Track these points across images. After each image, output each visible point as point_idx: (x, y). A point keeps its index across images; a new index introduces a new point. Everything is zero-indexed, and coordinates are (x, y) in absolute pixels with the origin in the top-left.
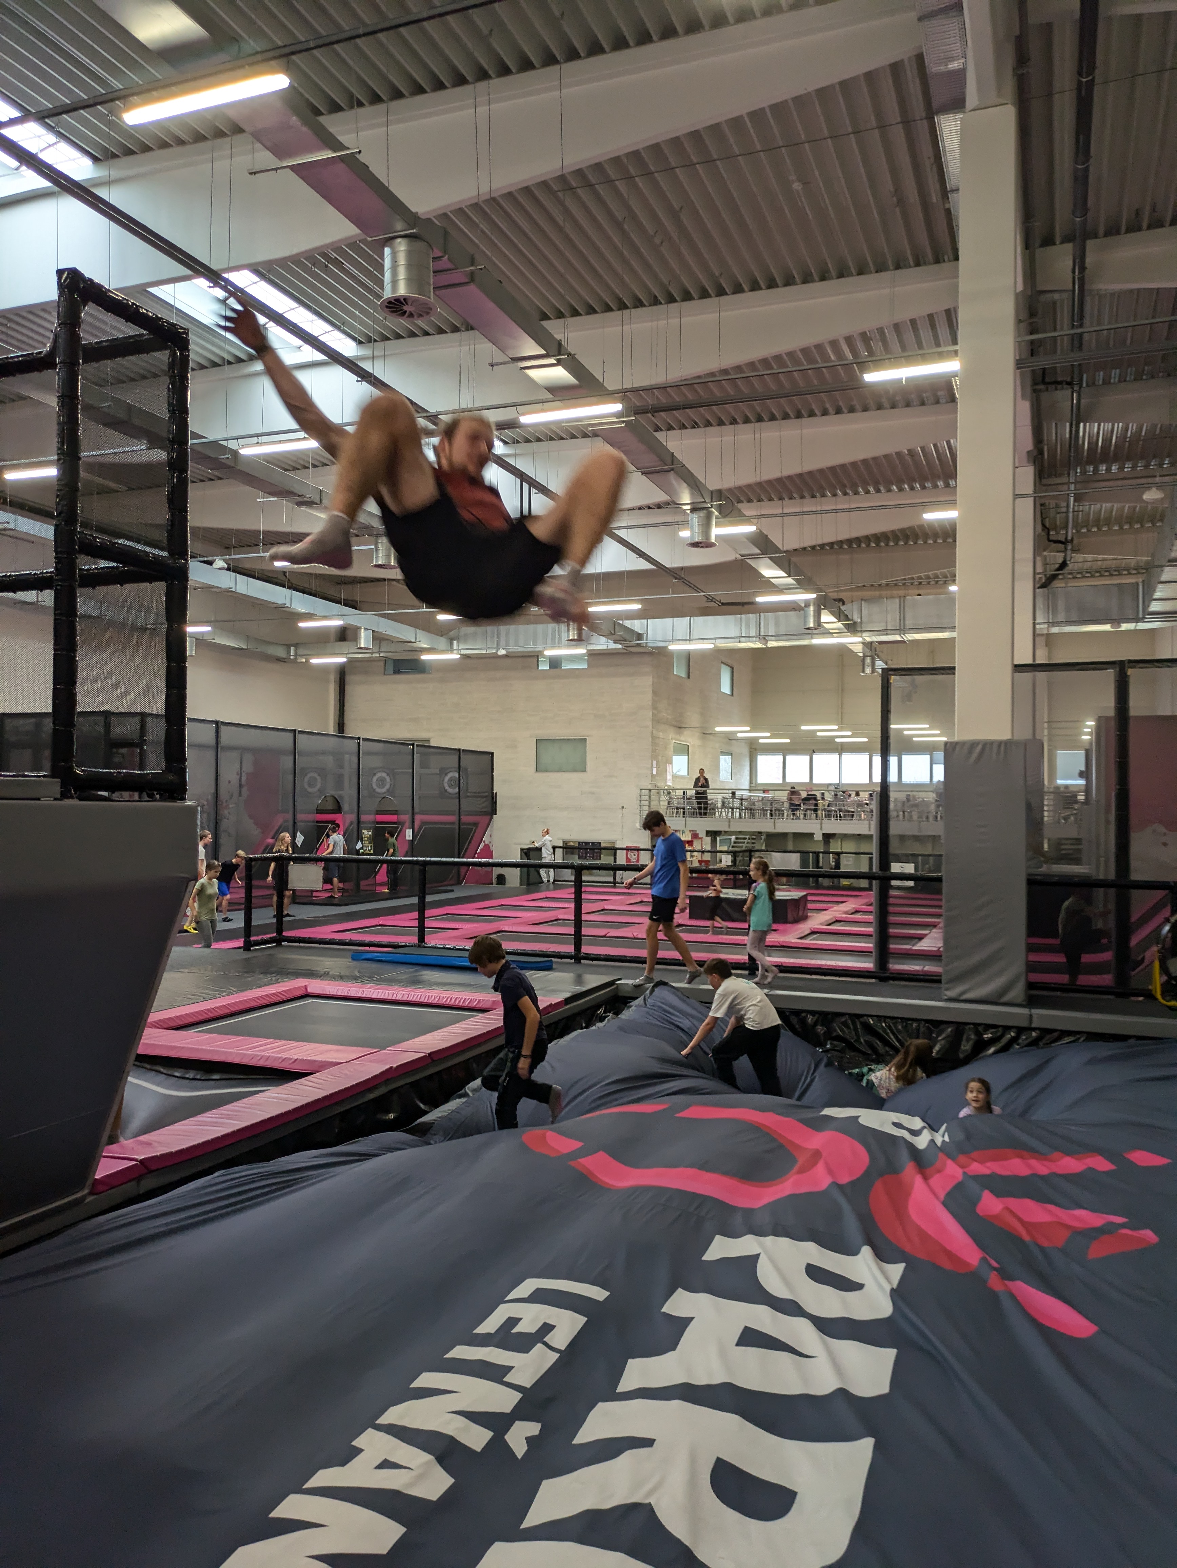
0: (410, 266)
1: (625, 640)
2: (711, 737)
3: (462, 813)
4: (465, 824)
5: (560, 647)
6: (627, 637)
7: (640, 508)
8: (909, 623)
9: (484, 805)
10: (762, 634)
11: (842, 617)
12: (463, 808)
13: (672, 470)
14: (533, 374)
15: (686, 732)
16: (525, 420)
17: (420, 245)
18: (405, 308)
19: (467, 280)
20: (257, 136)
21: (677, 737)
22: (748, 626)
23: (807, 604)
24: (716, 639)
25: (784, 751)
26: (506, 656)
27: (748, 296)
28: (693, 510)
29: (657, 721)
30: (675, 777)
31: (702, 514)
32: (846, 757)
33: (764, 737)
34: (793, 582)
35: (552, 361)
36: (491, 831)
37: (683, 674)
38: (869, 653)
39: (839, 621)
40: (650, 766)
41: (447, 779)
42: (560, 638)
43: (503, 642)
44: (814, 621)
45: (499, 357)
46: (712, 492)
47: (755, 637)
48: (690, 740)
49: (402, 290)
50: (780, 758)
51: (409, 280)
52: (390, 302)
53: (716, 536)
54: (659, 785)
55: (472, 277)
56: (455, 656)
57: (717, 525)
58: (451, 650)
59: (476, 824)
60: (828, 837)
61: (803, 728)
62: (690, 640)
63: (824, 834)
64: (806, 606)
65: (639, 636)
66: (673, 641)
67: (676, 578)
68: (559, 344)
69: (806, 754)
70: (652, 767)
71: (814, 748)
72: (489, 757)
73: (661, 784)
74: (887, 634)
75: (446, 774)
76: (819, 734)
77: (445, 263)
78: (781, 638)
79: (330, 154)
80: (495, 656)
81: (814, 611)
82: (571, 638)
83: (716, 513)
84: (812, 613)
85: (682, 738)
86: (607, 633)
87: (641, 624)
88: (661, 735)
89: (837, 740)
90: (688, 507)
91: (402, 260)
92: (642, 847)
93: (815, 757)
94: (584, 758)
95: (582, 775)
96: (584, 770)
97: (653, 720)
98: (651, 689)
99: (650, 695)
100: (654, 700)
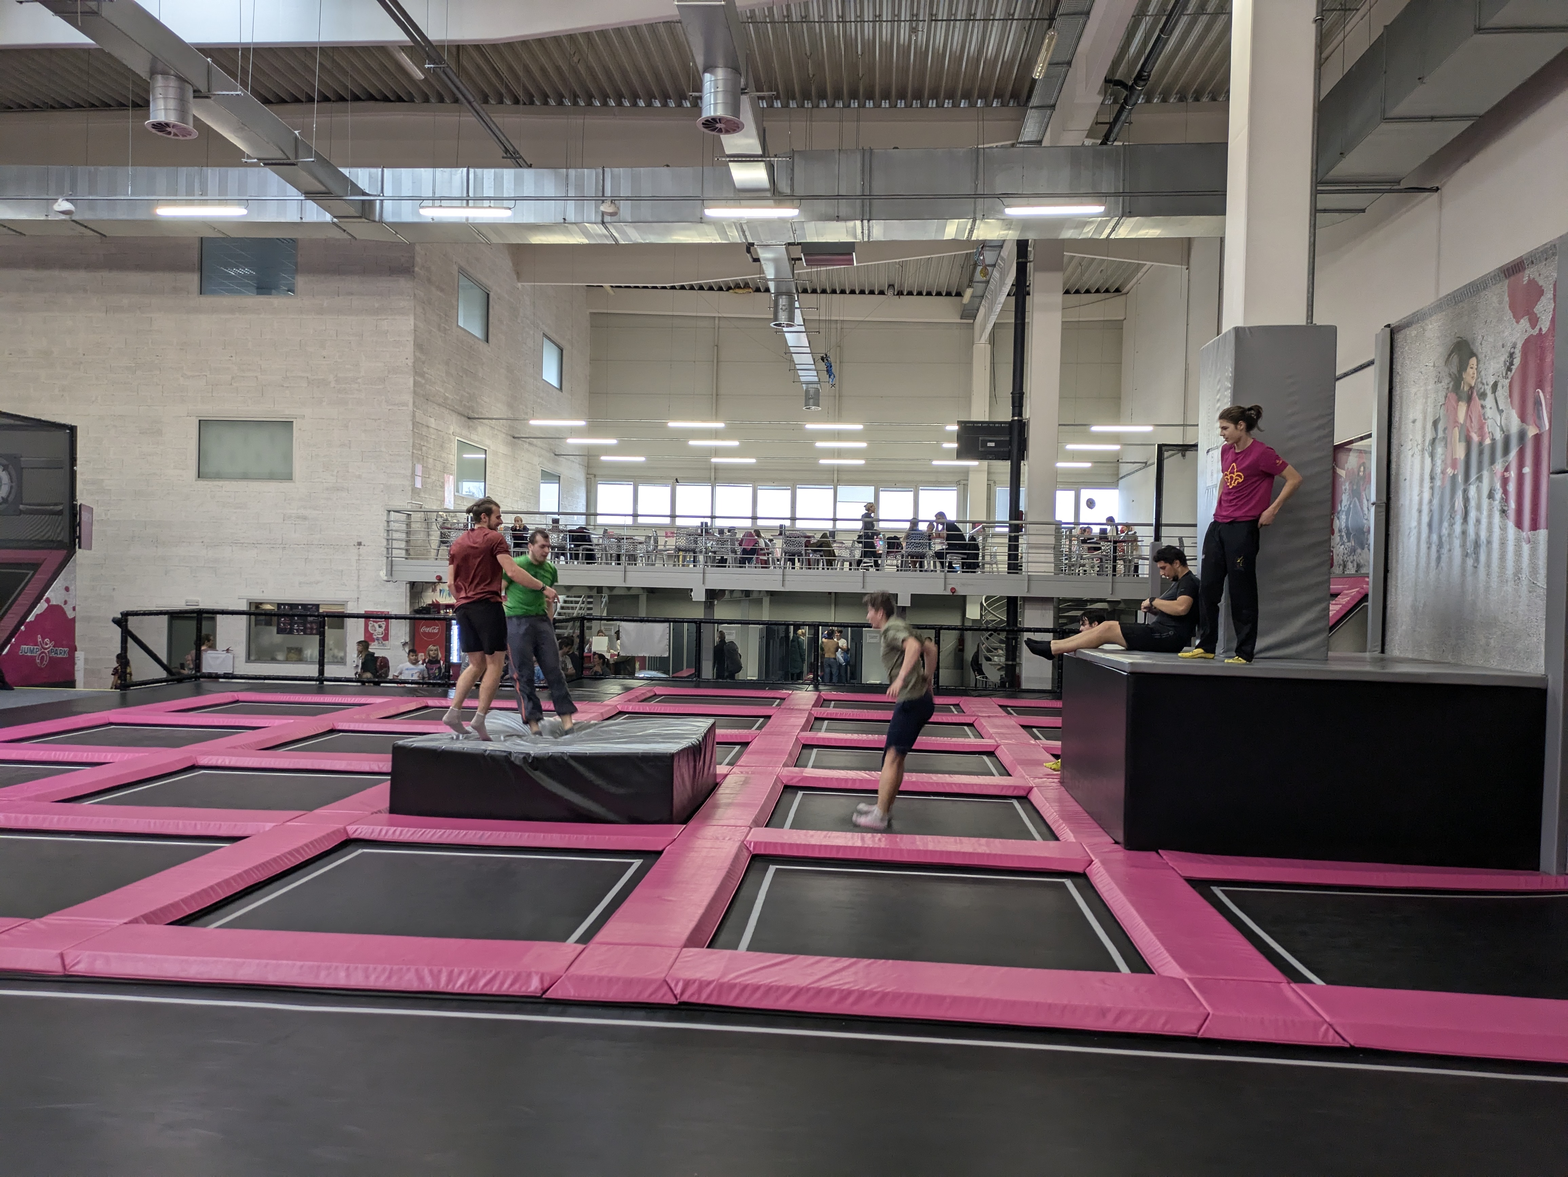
9: (45, 527)
15: (481, 428)
21: (465, 432)
22: (580, 186)
25: (633, 478)
29: (423, 396)
36: (71, 578)
37: (477, 331)
40: (410, 475)
48: (488, 442)
50: (629, 490)
54: (426, 507)
59: (35, 566)
60: (713, 595)
61: (672, 426)
62: (464, 203)
63: (706, 590)
69: (666, 484)
70: (413, 475)
71: (677, 475)
73: (431, 508)
76: (691, 441)
85: (474, 437)
88: (432, 422)
89: (714, 457)
92: (394, 612)
93: (680, 489)
94: (288, 457)
95: (284, 486)
96: (289, 477)
97: (415, 392)
98: (411, 338)
99: (410, 348)
100: (416, 360)
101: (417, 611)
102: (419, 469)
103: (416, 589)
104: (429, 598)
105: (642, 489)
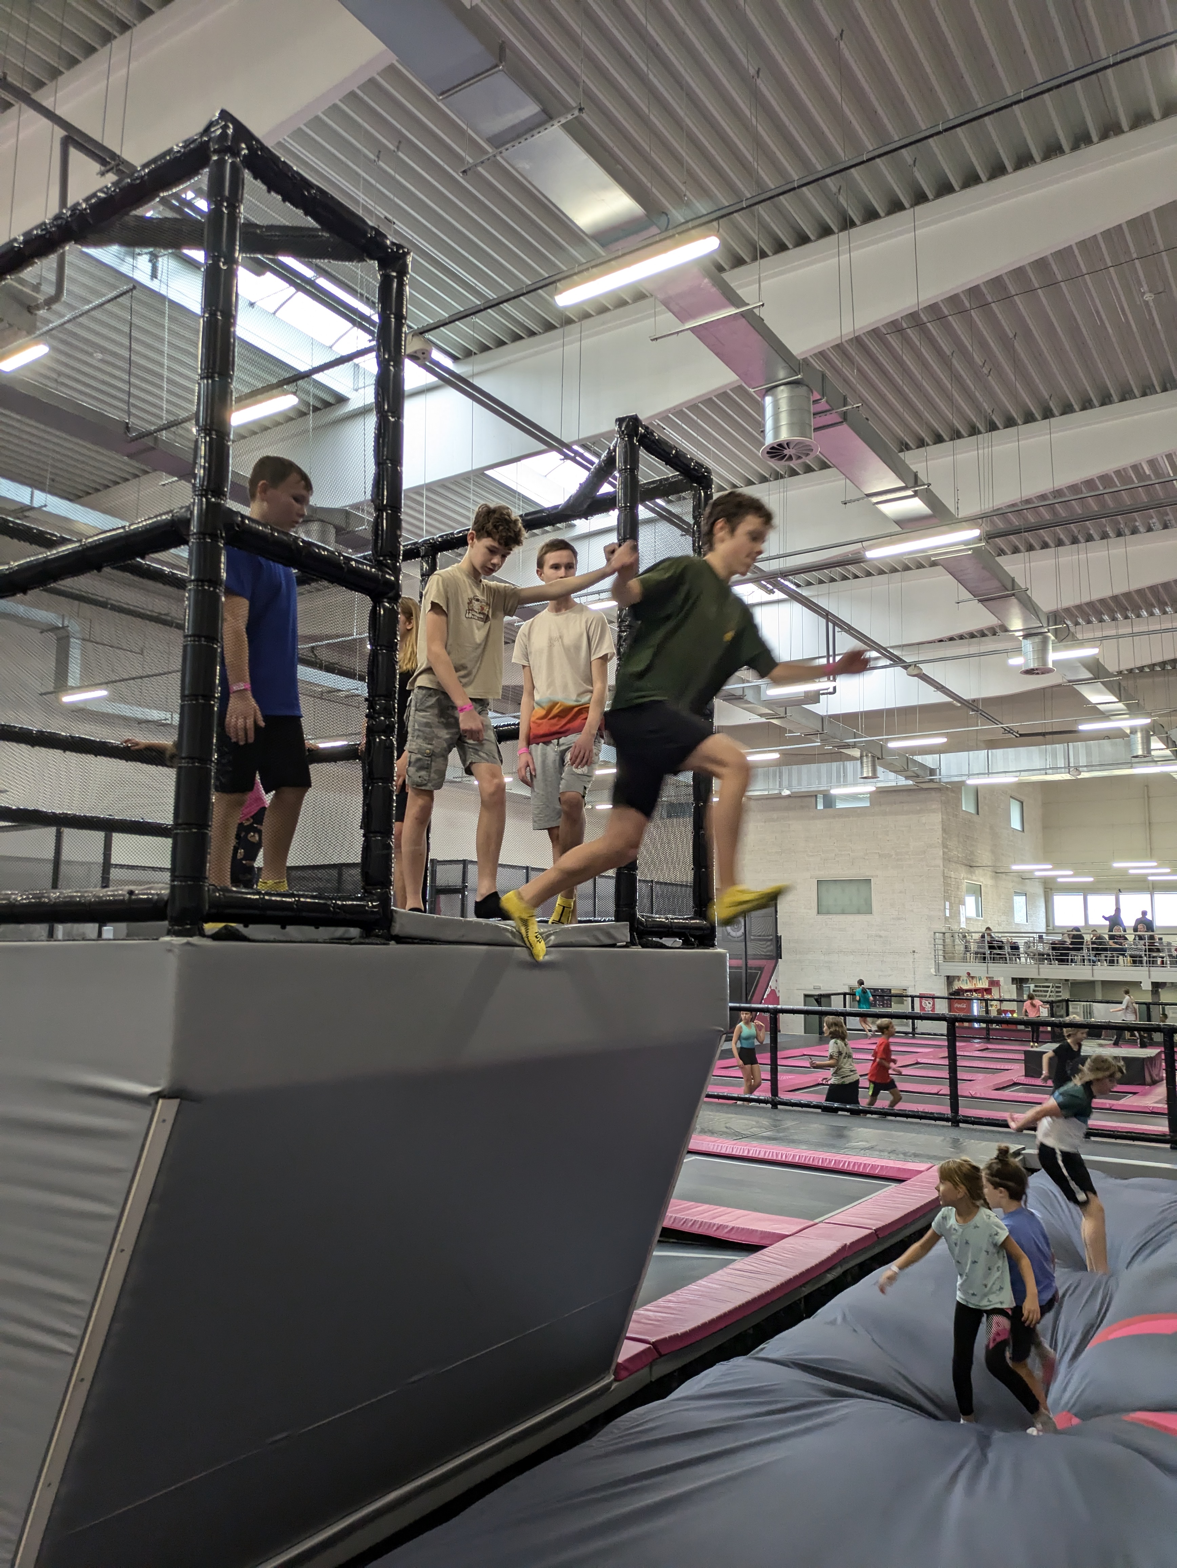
0: (792, 412)
1: (918, 776)
2: (1004, 876)
3: (748, 957)
4: (751, 968)
5: (846, 784)
6: (920, 773)
7: (941, 641)
9: (769, 948)
10: (1072, 765)
11: (1170, 744)
12: (749, 952)
13: (1013, 595)
14: (886, 508)
15: (978, 871)
16: (870, 554)
17: (802, 390)
18: (786, 452)
19: (841, 420)
20: (666, 304)
21: (969, 876)
22: (1055, 756)
23: (1134, 731)
24: (1020, 771)
25: (1085, 890)
26: (789, 796)
27: (1078, 416)
29: (947, 859)
30: (968, 919)
31: (1037, 639)
32: (1158, 897)
33: (1065, 875)
34: (1123, 707)
35: (910, 492)
36: (777, 976)
37: (972, 810)
39: (1168, 748)
40: (942, 908)
42: (845, 776)
43: (785, 783)
44: (1143, 748)
45: (853, 494)
46: (1048, 616)
47: (1065, 768)
48: (981, 879)
49: (784, 435)
50: (1080, 898)
51: (791, 425)
52: (773, 448)
53: (1054, 662)
54: (953, 927)
55: (845, 417)
57: (1055, 649)
59: (761, 969)
60: (1157, 986)
61: (1116, 865)
62: (989, 773)
63: (1152, 983)
64: (1131, 733)
65: (932, 772)
66: (969, 775)
67: (973, 710)
68: (916, 476)
69: (1111, 894)
70: (945, 908)
71: (1119, 886)
73: (955, 927)
76: (1131, 871)
77: (823, 405)
78: (1093, 768)
79: (733, 311)
80: (779, 797)
81: (1142, 737)
82: (865, 775)
83: (1053, 638)
84: (1140, 740)
85: (974, 878)
86: (899, 769)
87: (933, 759)
88: (952, 874)
89: (1150, 878)
90: (1021, 633)
91: (784, 406)
92: (937, 994)
94: (869, 900)
95: (868, 917)
96: (869, 912)
97: (944, 858)
98: (940, 826)
99: (940, 832)
100: (943, 838)
101: (951, 994)
102: (947, 904)
103: (950, 980)
104: (957, 985)
105: (1090, 898)
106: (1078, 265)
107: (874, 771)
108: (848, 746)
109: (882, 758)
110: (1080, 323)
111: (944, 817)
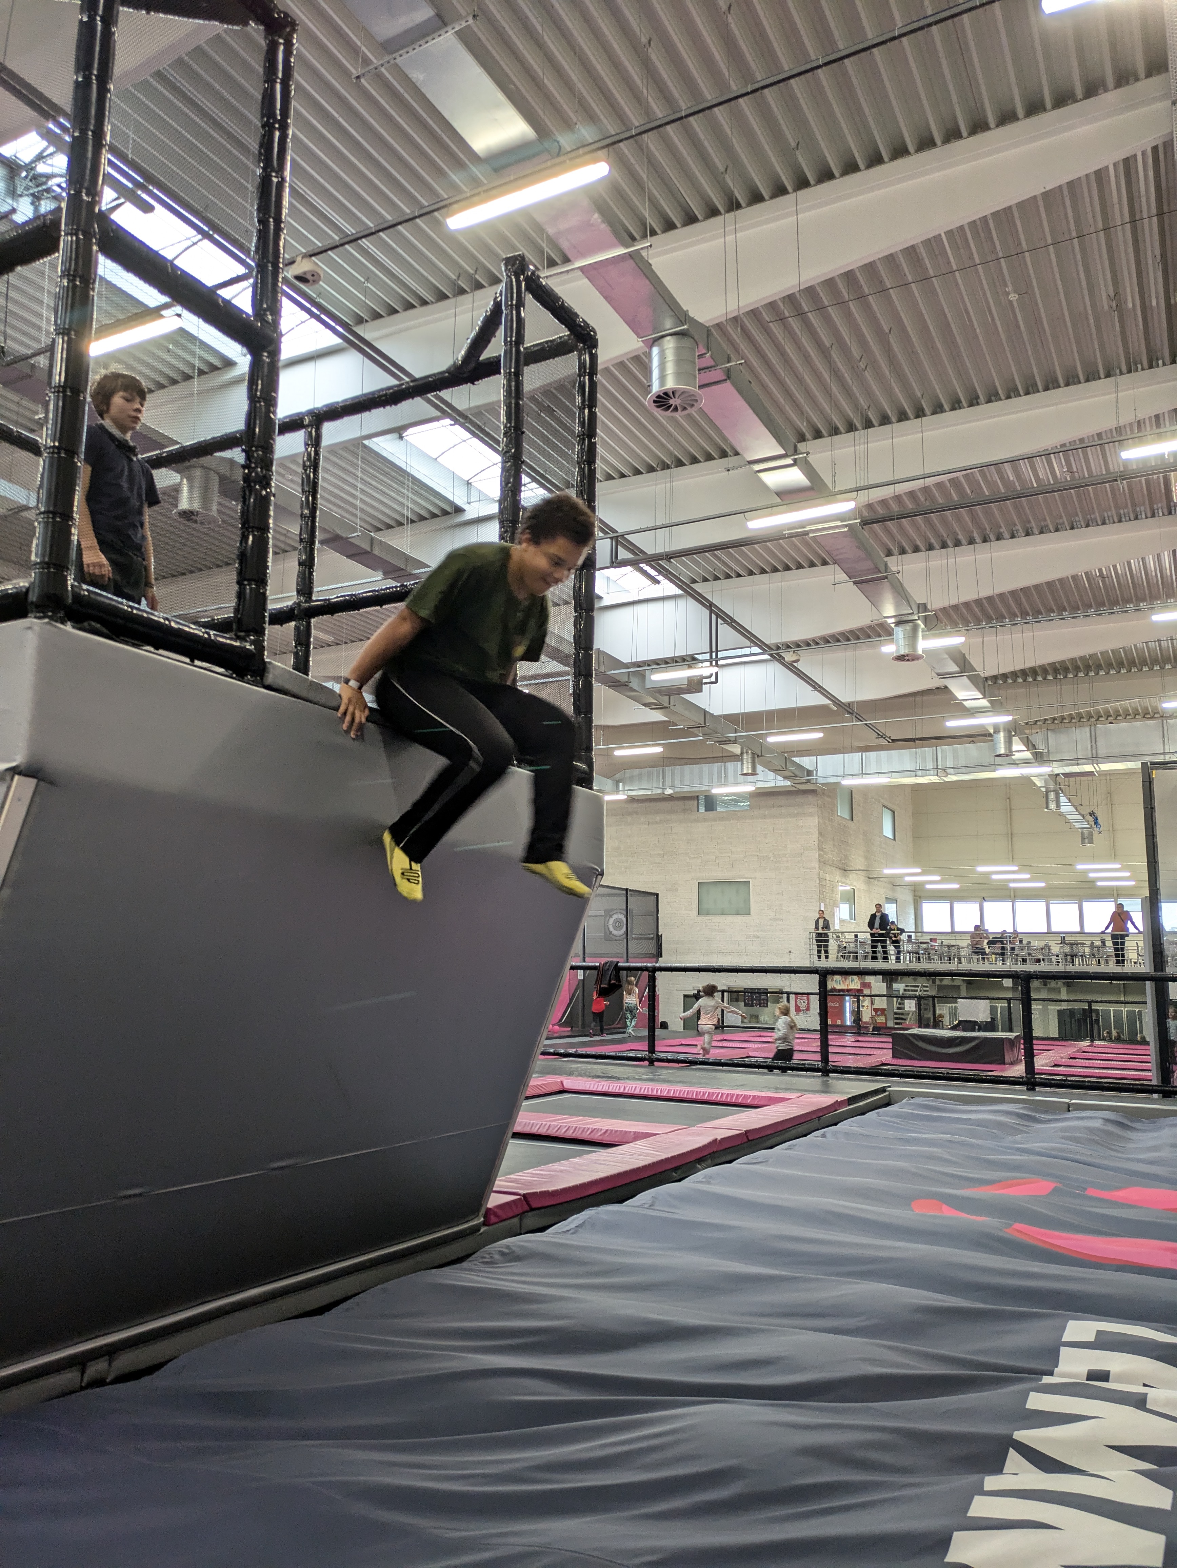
0: (679, 362)
1: (796, 776)
2: (876, 882)
3: (629, 956)
5: (726, 784)
6: (798, 773)
8: (1102, 752)
9: (650, 946)
10: (940, 768)
11: (1031, 746)
12: (630, 950)
13: (886, 577)
14: (766, 477)
15: (852, 876)
16: (751, 525)
17: (687, 342)
18: (672, 402)
19: (724, 378)
20: (556, 239)
21: (843, 880)
22: (924, 759)
23: (996, 729)
24: (892, 772)
25: (950, 897)
26: (672, 796)
27: (949, 416)
28: (898, 623)
29: (823, 862)
30: (841, 921)
31: (908, 627)
32: (1019, 905)
33: (932, 881)
34: (987, 704)
35: (789, 461)
37: (847, 816)
38: (1052, 784)
39: (1029, 751)
41: (611, 921)
42: (726, 777)
43: (668, 782)
44: (1005, 747)
46: (919, 605)
47: (933, 769)
48: (855, 883)
49: (670, 384)
50: (947, 906)
51: (678, 375)
52: (659, 397)
53: (923, 649)
55: (728, 374)
56: (621, 797)
57: (924, 637)
58: (617, 791)
61: (981, 869)
62: (862, 774)
64: (995, 732)
65: (809, 773)
66: (844, 776)
67: (849, 713)
69: (975, 902)
71: (984, 895)
72: (654, 898)
74: (1078, 764)
75: (611, 916)
76: (994, 877)
77: (707, 361)
78: (959, 772)
79: (622, 251)
80: (662, 797)
81: (1005, 737)
82: (745, 773)
83: (922, 626)
84: (1002, 739)
85: (848, 882)
86: (777, 768)
87: (811, 760)
88: (828, 877)
89: (1012, 885)
90: (893, 620)
91: (670, 356)
92: (812, 993)
93: (986, 905)
94: (747, 901)
95: (745, 918)
96: (748, 913)
97: (820, 861)
98: (816, 830)
99: (816, 835)
100: (819, 841)
105: (957, 906)
106: (949, 263)
107: (754, 768)
108: (728, 741)
109: (762, 756)
110: (950, 319)
111: (821, 821)
